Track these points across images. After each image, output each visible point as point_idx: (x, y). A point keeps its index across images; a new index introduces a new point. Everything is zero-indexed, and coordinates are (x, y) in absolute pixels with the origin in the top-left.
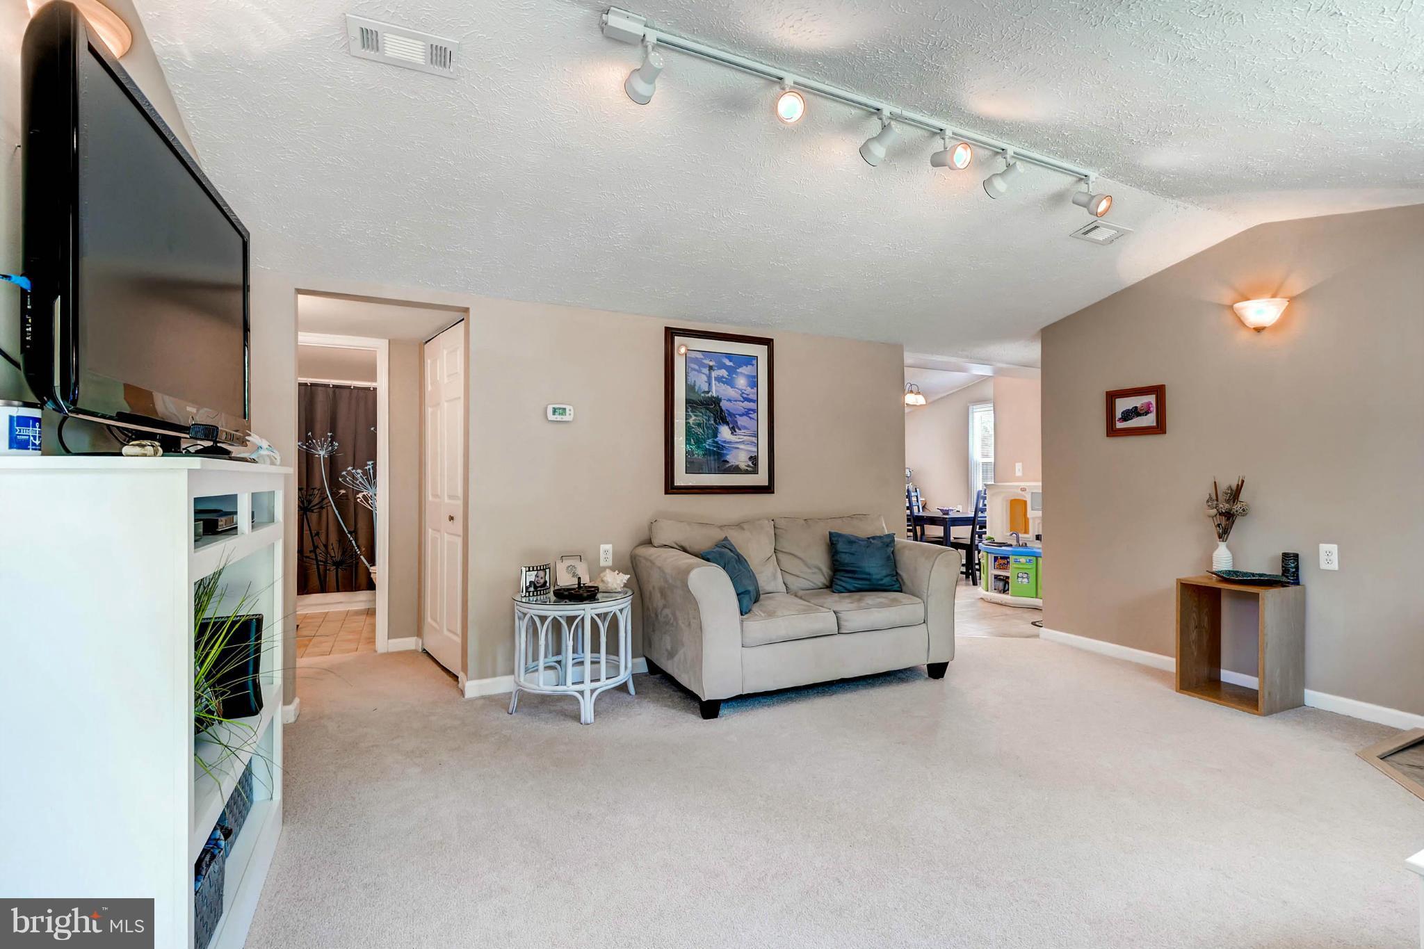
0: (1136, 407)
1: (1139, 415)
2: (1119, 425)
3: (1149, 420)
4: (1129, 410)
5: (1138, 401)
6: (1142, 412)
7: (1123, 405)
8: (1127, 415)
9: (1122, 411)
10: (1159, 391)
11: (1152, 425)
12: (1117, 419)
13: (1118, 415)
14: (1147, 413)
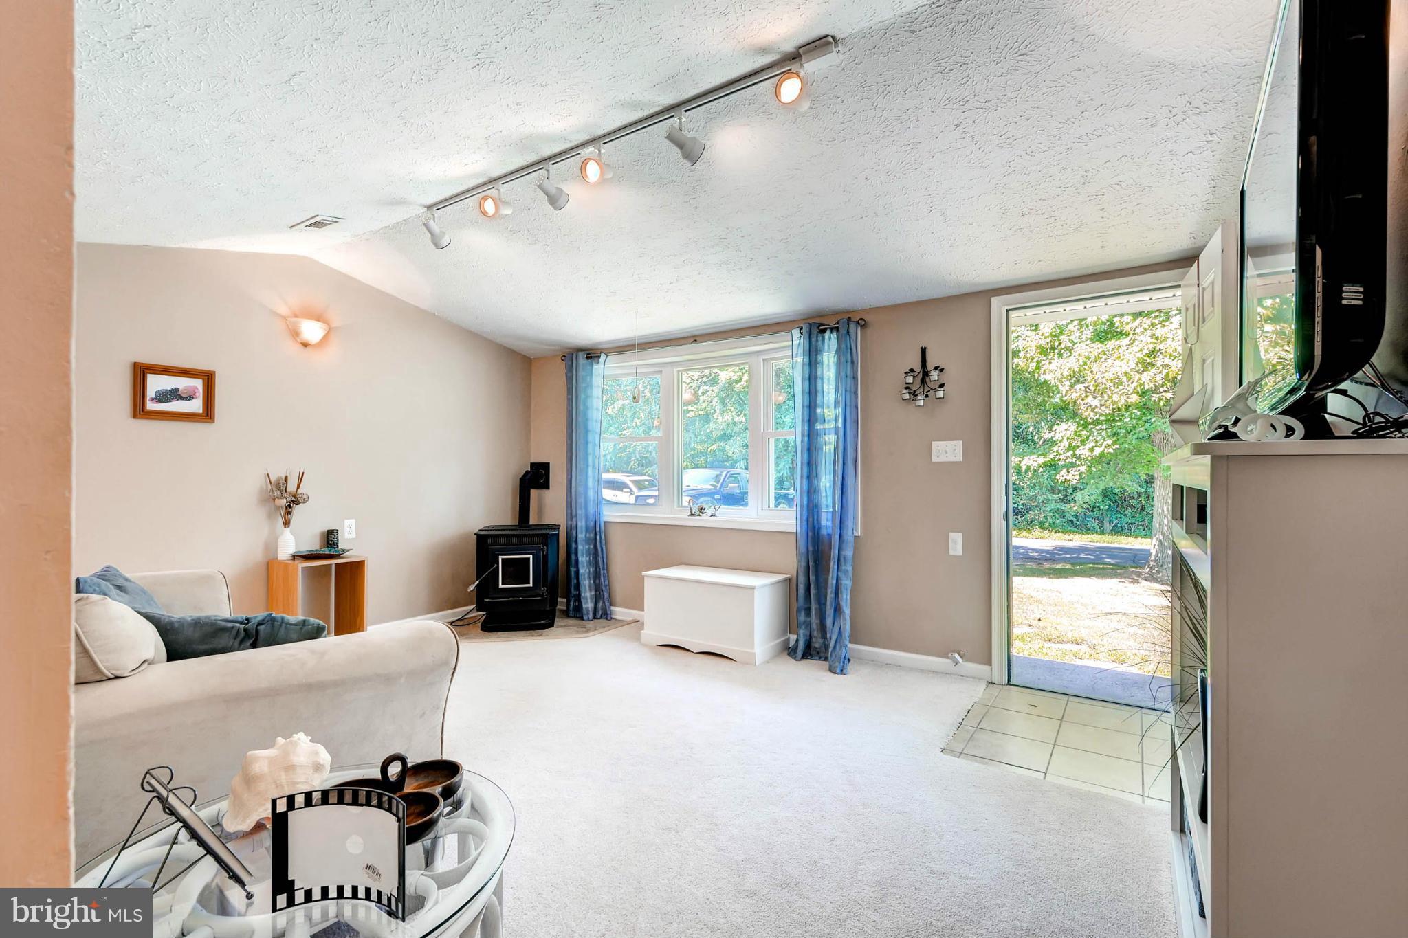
0: (177, 390)
1: (180, 398)
2: (151, 406)
3: (196, 406)
4: (167, 390)
5: (181, 383)
6: (184, 396)
7: (156, 384)
8: (162, 397)
9: (157, 390)
10: (208, 379)
11: (197, 411)
12: (148, 398)
13: (151, 393)
14: (190, 398)
